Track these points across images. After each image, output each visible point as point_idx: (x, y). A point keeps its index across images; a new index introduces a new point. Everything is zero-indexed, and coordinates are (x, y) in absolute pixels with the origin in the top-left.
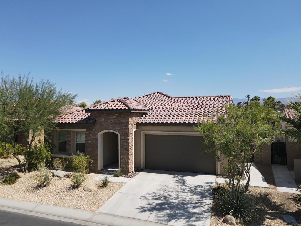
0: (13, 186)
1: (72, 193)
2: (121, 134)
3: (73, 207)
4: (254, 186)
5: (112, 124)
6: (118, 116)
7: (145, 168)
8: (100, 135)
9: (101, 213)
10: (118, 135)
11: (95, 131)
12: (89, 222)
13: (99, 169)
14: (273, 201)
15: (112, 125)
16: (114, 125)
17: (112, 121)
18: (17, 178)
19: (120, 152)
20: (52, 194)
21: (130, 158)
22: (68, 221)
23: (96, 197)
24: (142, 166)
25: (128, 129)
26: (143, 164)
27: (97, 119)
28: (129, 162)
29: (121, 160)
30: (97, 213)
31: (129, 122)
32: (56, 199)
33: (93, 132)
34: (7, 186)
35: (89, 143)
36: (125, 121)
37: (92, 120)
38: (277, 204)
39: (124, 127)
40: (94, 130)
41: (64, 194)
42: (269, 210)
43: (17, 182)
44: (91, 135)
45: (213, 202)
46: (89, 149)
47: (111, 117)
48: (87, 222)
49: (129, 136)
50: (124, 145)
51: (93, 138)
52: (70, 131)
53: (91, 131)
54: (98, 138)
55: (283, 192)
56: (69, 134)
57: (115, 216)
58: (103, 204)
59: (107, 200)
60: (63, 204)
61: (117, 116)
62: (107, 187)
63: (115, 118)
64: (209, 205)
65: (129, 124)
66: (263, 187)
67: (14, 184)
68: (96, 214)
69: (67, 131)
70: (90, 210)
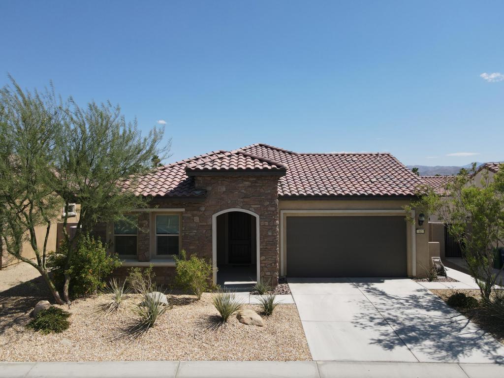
2: (260, 216)
5: (242, 198)
6: (256, 183)
7: (287, 275)
9: (326, 362)
10: (255, 218)
11: (204, 211)
16: (245, 200)
17: (243, 191)
19: (261, 249)
24: (282, 273)
25: (275, 205)
27: (209, 188)
28: (277, 266)
29: (261, 263)
30: (318, 363)
31: (277, 192)
33: (201, 213)
36: (269, 191)
39: (268, 203)
40: (203, 209)
43: (72, 325)
44: (197, 219)
46: (191, 248)
47: (241, 185)
49: (277, 220)
50: (267, 236)
51: (201, 225)
52: (148, 213)
54: (211, 225)
56: (145, 220)
57: (355, 362)
61: (252, 183)
62: (274, 314)
63: (249, 187)
65: (277, 198)
67: (69, 330)
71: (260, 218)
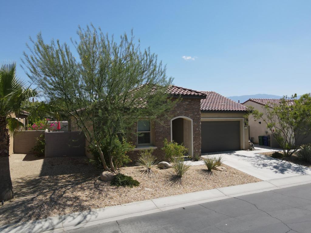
15: (184, 111)
17: (185, 107)
19: (193, 137)
25: (199, 114)
28: (200, 146)
29: (193, 145)
33: (165, 118)
36: (197, 107)
39: (196, 113)
44: (163, 122)
47: (184, 103)
49: (200, 122)
50: (196, 130)
53: (162, 118)
54: (170, 125)
61: (189, 102)
71: (193, 121)
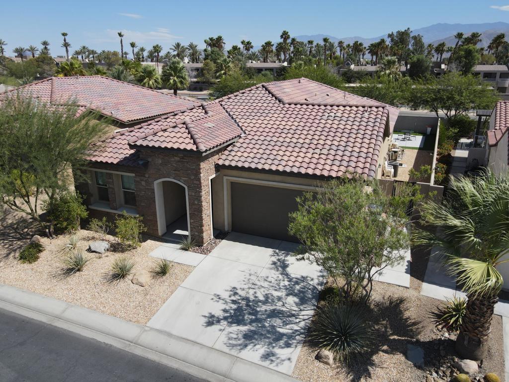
0: (34, 265)
1: (116, 288)
2: (188, 187)
3: (114, 315)
4: (387, 283)
5: (174, 170)
6: (183, 158)
7: (232, 230)
8: (158, 184)
9: (152, 329)
10: (185, 188)
11: (149, 177)
12: (134, 343)
13: (160, 233)
14: (407, 314)
15: (173, 172)
16: (177, 172)
17: (174, 165)
18: (40, 251)
19: (190, 213)
20: (88, 286)
21: (204, 222)
22: (107, 342)
23: (148, 297)
24: (226, 228)
25: (199, 180)
26: (228, 224)
27: (150, 160)
28: (202, 229)
29: (191, 225)
30: (146, 328)
31: (200, 169)
32: (93, 297)
33: (146, 179)
34: (26, 266)
35: (141, 194)
36: (194, 167)
37: (142, 160)
38: (410, 321)
39: (193, 177)
40: (147, 176)
41: (104, 289)
42: (392, 334)
43: (41, 259)
44: (143, 183)
45: (314, 316)
46: (142, 204)
47: (173, 159)
48: (132, 344)
49: (201, 192)
50: (194, 204)
51: (147, 189)
52: (111, 174)
53: (142, 178)
54: (154, 189)
55: (428, 297)
56: (110, 179)
57: (169, 335)
58: (157, 310)
59: (164, 302)
60: (101, 308)
61: (181, 159)
62: (167, 275)
63: (179, 161)
64: (306, 321)
65: (200, 173)
66: (399, 286)
67: (36, 263)
68: (145, 331)
69: (107, 173)
70: (138, 322)
71: (188, 189)
